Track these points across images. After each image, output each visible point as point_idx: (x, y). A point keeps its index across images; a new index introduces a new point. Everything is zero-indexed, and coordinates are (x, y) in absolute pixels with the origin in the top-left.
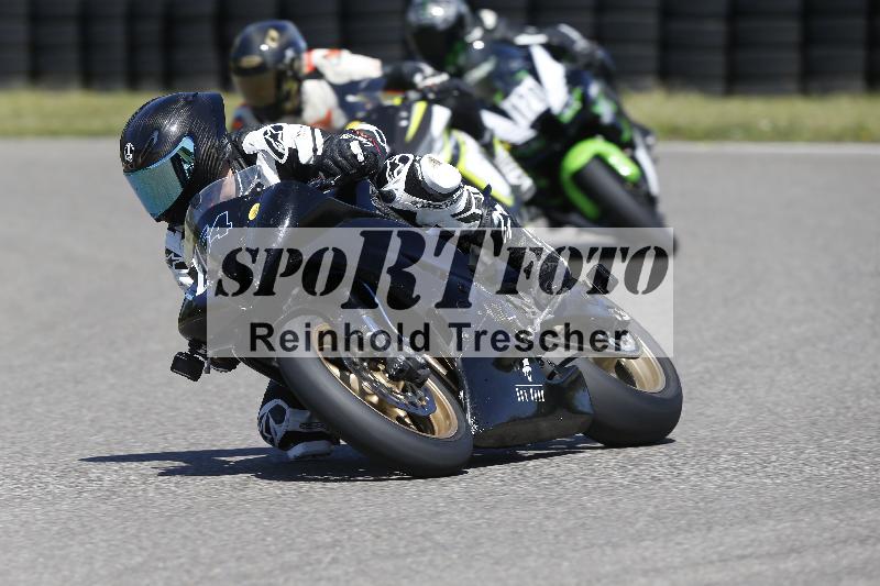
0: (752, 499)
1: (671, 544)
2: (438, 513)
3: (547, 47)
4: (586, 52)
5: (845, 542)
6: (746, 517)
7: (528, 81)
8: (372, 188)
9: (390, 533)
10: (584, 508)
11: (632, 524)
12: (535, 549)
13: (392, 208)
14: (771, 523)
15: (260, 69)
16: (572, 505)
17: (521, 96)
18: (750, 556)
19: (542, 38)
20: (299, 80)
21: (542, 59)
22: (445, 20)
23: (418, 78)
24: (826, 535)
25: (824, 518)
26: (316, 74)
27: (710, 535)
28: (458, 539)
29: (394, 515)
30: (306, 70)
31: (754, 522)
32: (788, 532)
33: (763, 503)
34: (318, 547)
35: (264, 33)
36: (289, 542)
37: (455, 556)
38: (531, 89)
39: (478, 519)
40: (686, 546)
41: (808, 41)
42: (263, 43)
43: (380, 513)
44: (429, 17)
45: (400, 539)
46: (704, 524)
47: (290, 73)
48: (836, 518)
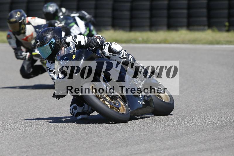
0: (138, 138)
1: (117, 151)
2: (55, 143)
3: (79, 17)
4: (89, 18)
5: (163, 149)
6: (137, 143)
7: (75, 26)
8: (100, 51)
9: (42, 148)
10: (94, 141)
11: (107, 146)
12: (81, 152)
13: (105, 56)
14: (144, 144)
15: (16, 22)
16: (91, 140)
17: (73, 30)
18: (138, 153)
19: (78, 15)
20: (25, 25)
21: (78, 20)
22: (53, 11)
23: (56, 25)
24: (158, 148)
25: (158, 143)
26: (29, 23)
27: (127, 148)
28: (60, 150)
29: (43, 144)
30: (27, 22)
31: (139, 144)
32: (148, 147)
33: (141, 139)
34: (22, 152)
35: (16, 13)
36: (15, 151)
37: (59, 154)
38: (76, 28)
39: (65, 144)
40: (121, 151)
41: (152, 17)
42: (16, 15)
43: (39, 143)
44: (49, 10)
45: (45, 150)
46: (126, 145)
47: (23, 23)
48: (161, 143)
